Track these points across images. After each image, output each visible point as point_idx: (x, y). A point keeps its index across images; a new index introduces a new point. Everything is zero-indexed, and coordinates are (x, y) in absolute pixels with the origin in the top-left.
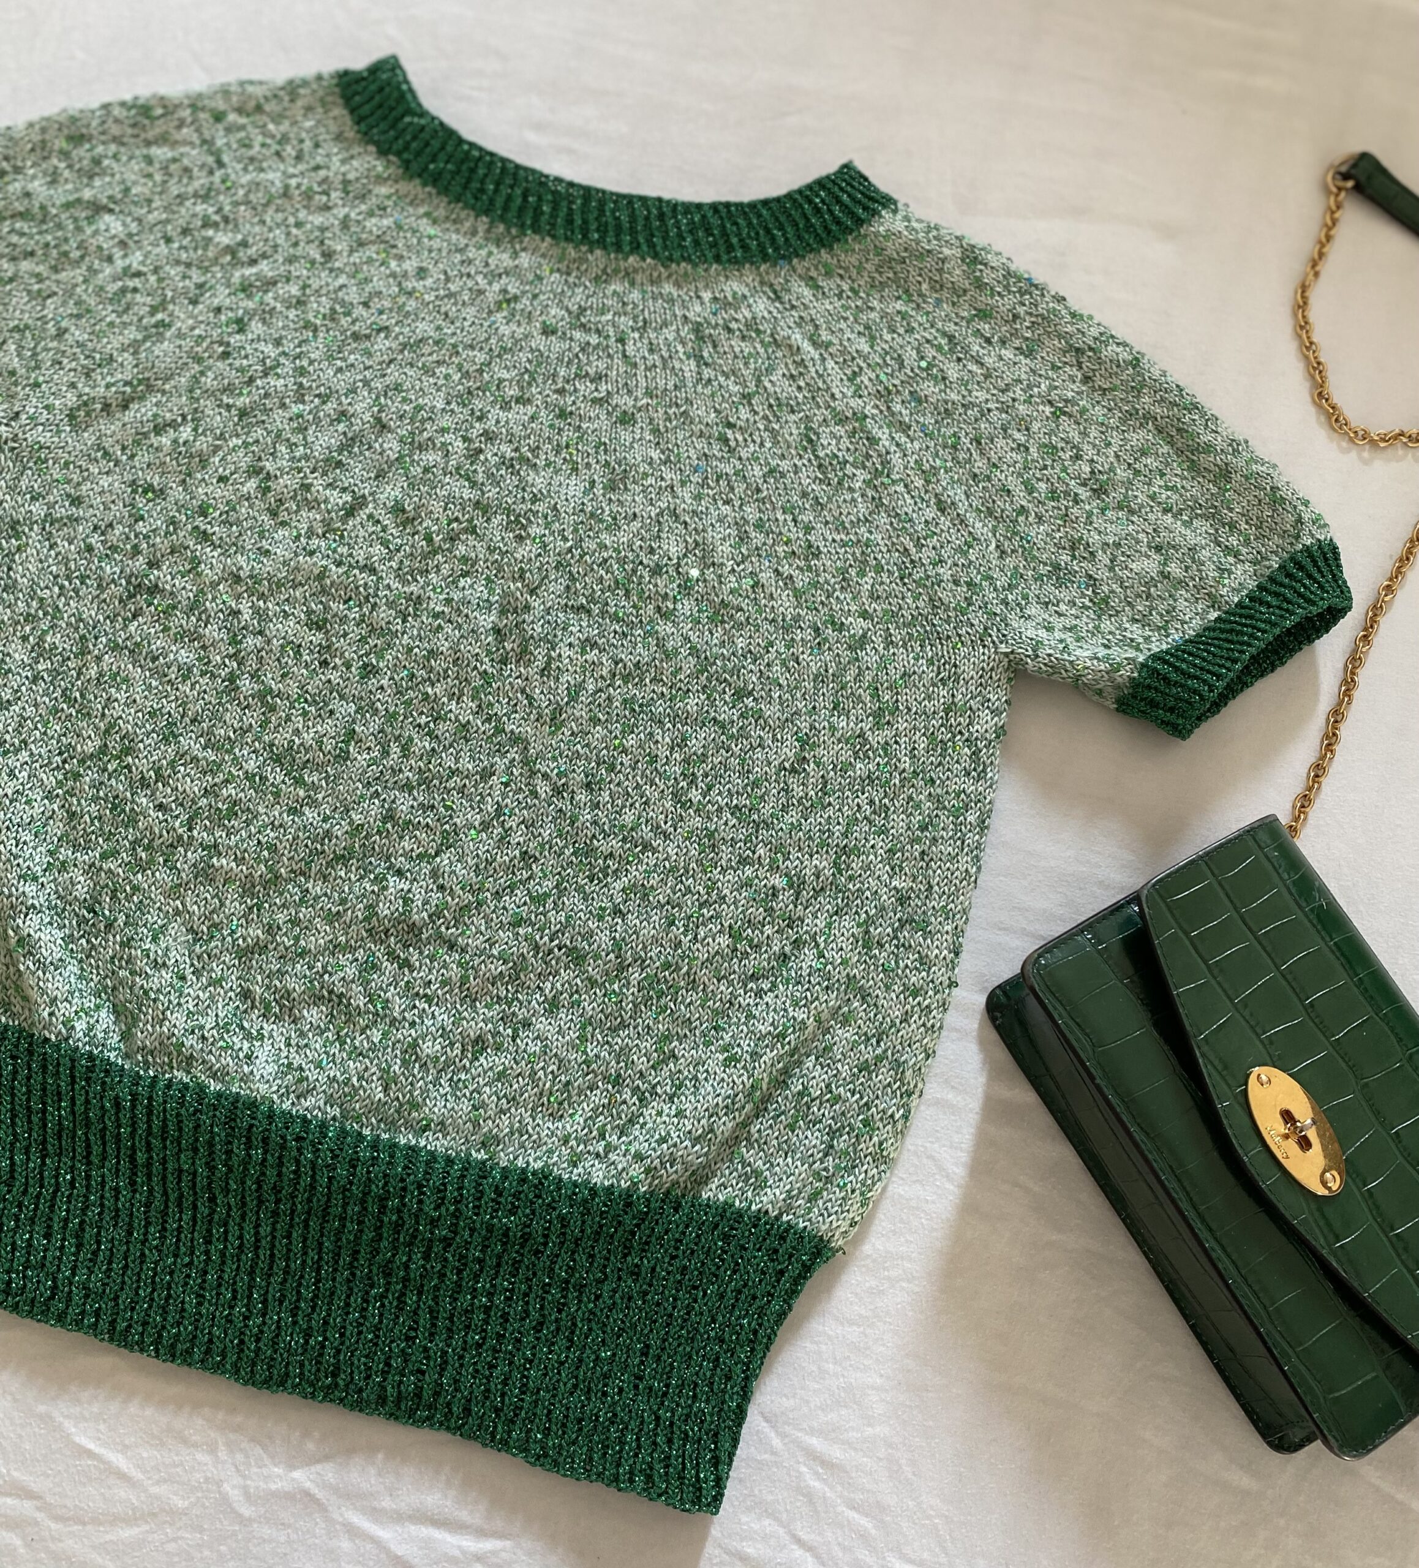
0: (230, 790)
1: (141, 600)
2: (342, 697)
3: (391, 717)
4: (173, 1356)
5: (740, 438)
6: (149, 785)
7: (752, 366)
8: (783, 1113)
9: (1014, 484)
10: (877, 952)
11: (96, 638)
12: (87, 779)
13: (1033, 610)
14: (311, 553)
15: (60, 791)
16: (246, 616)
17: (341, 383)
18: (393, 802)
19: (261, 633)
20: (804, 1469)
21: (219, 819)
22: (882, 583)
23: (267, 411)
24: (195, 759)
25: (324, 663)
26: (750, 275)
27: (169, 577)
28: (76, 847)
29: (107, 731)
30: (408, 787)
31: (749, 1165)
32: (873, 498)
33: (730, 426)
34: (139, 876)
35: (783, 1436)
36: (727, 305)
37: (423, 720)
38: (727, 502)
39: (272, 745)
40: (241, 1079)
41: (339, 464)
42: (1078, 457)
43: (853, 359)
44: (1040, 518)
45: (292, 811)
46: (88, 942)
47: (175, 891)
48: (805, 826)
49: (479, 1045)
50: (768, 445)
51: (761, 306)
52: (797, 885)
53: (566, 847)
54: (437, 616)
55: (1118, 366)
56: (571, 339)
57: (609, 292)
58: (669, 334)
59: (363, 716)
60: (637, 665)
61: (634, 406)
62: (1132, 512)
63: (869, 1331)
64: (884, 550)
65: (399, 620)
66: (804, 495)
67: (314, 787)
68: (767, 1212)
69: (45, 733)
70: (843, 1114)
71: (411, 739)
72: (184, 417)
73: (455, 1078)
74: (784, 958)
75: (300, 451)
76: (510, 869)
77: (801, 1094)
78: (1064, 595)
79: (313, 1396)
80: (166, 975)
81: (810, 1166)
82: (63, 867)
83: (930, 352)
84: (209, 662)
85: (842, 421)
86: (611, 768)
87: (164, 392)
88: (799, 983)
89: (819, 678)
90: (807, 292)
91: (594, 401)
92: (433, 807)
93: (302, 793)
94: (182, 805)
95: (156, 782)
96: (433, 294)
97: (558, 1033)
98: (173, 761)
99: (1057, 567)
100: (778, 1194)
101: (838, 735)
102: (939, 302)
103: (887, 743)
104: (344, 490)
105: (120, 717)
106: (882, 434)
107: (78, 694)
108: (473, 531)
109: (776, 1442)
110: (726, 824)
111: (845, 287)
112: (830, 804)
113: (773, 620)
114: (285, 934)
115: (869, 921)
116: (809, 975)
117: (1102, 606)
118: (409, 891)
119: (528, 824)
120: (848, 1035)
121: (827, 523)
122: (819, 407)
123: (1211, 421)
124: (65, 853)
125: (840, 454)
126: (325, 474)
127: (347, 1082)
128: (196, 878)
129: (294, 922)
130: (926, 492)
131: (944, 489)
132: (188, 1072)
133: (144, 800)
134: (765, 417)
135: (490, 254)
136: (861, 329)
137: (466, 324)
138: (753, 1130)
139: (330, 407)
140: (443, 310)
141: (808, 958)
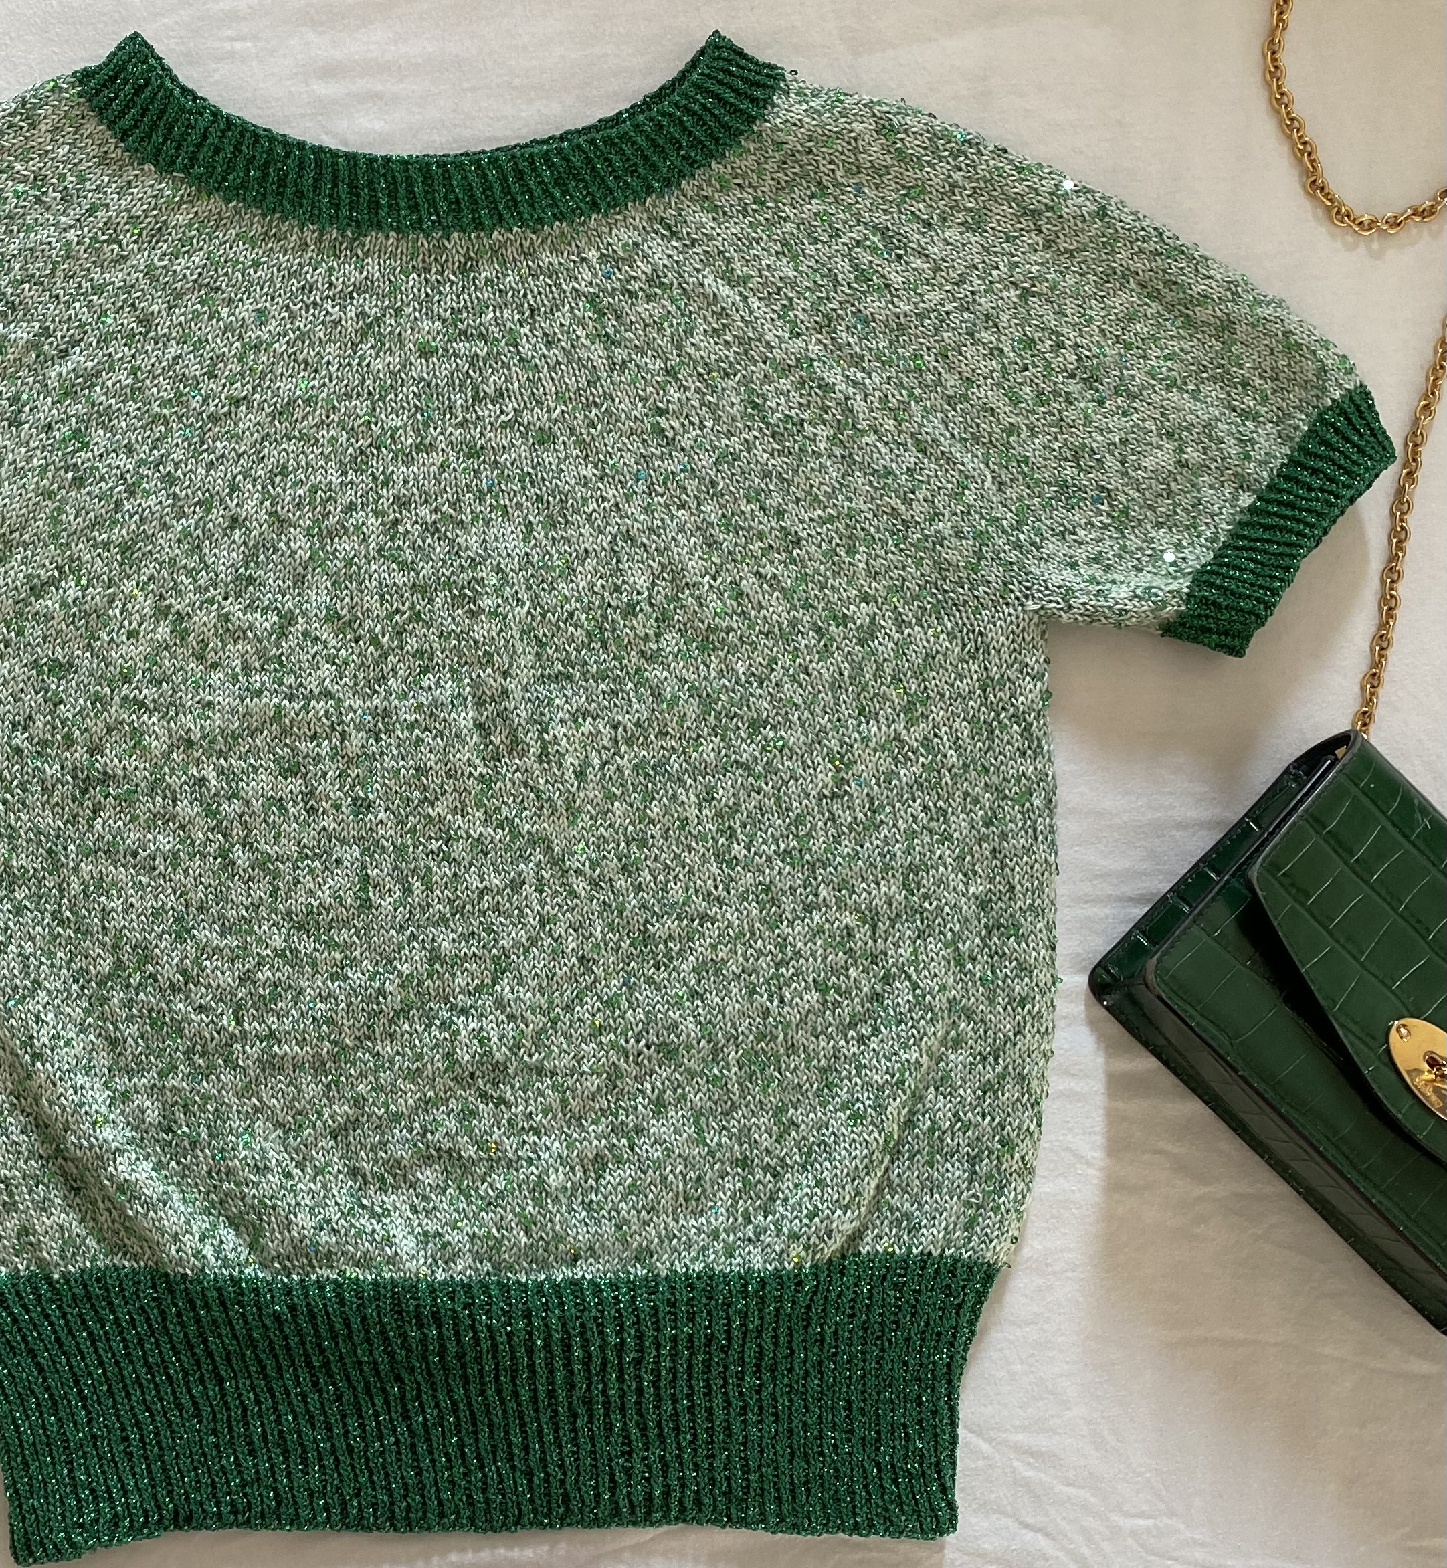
0: (266, 973)
1: (96, 793)
2: (343, 842)
3: (400, 850)
4: (410, 1525)
5: (676, 425)
6: (180, 990)
7: (668, 332)
8: (918, 1152)
9: (995, 398)
10: (970, 966)
11: (65, 849)
12: (115, 1000)
13: (1050, 547)
14: (259, 693)
15: (90, 1020)
16: (214, 782)
17: (218, 480)
18: (433, 940)
19: (236, 795)
20: (1016, 1464)
21: (263, 1005)
22: (877, 556)
23: (151, 539)
24: (218, 950)
25: (312, 811)
26: (635, 214)
27: (116, 761)
28: (130, 1073)
29: (116, 947)
30: (443, 921)
31: (898, 1209)
32: (843, 457)
33: (661, 412)
34: (204, 1083)
35: (990, 1441)
36: (617, 262)
37: (435, 845)
38: (682, 506)
39: (289, 913)
40: (388, 1263)
41: (250, 580)
42: (1060, 345)
43: (779, 289)
44: (1033, 433)
45: (334, 977)
46: (178, 1163)
47: (246, 1091)
48: (865, 854)
49: (599, 1162)
50: (709, 424)
51: (659, 251)
52: (871, 918)
53: (621, 939)
54: (411, 727)
55: (1085, 221)
56: (456, 355)
57: (481, 283)
58: (563, 316)
59: (372, 857)
60: (638, 724)
61: (549, 419)
62: (1132, 397)
63: (1046, 1326)
64: (870, 516)
65: (372, 741)
66: (766, 475)
67: (350, 946)
68: (930, 1253)
69: (52, 965)
70: (978, 1138)
71: (429, 869)
72: (59, 569)
73: (587, 1201)
74: (876, 997)
75: (203, 578)
76: (573, 978)
77: (932, 1130)
78: (1078, 517)
79: (551, 1525)
80: (275, 1179)
81: (959, 1198)
82: (126, 1097)
83: (865, 257)
84: (193, 842)
85: (786, 370)
86: (643, 843)
87: (26, 545)
88: (900, 1022)
89: (836, 686)
90: (706, 218)
91: (504, 425)
92: (473, 933)
93: (338, 956)
94: (221, 1000)
95: (186, 984)
96: (284, 341)
97: (675, 1132)
98: (197, 958)
99: (1064, 485)
100: (935, 1233)
101: (872, 745)
102: (859, 188)
103: (925, 738)
104: (265, 611)
105: (125, 927)
106: (834, 377)
107: (69, 915)
108: (417, 617)
109: (985, 1447)
110: (780, 873)
111: (749, 199)
112: (882, 822)
113: (769, 632)
114: (374, 1103)
115: (957, 937)
116: (910, 1011)
117: (1123, 520)
118: (481, 1028)
119: (576, 928)
120: (961, 1057)
121: (798, 500)
122: (755, 363)
123: (1199, 263)
124: (121, 1083)
125: (793, 413)
126: (239, 595)
127: (489, 1235)
128: (263, 1070)
129: (378, 1089)
130: (900, 432)
131: (921, 426)
132: (332, 1267)
133: (181, 1006)
134: (698, 390)
135: (331, 270)
136: (779, 248)
137: (333, 369)
138: (894, 1177)
139: (217, 513)
140: (300, 358)
141: (903, 994)
